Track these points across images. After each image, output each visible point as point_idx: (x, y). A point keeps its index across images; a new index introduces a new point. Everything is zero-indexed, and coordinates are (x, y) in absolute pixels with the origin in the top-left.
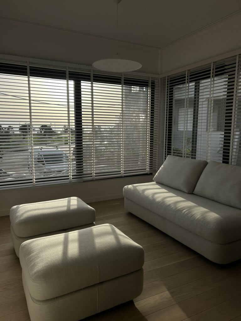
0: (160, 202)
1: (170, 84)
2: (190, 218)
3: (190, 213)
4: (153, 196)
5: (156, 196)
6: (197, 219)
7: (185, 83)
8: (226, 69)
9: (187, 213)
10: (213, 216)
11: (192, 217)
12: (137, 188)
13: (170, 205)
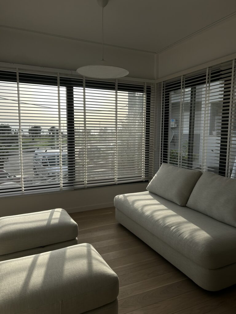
0: (149, 216)
1: (166, 89)
2: (178, 237)
3: (179, 231)
4: (142, 209)
5: (146, 208)
6: (186, 238)
7: (180, 88)
8: (222, 75)
9: (175, 231)
10: (202, 235)
11: (180, 236)
12: (128, 198)
13: (158, 220)
